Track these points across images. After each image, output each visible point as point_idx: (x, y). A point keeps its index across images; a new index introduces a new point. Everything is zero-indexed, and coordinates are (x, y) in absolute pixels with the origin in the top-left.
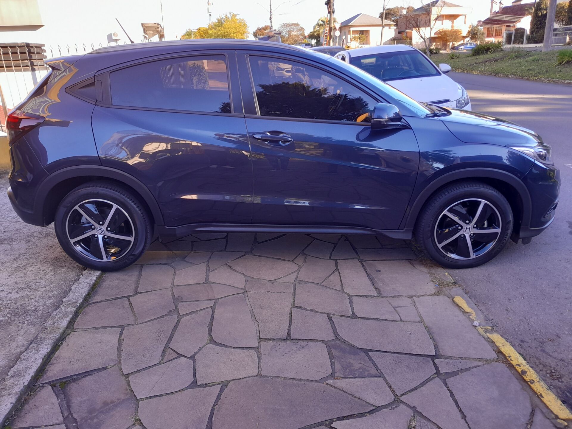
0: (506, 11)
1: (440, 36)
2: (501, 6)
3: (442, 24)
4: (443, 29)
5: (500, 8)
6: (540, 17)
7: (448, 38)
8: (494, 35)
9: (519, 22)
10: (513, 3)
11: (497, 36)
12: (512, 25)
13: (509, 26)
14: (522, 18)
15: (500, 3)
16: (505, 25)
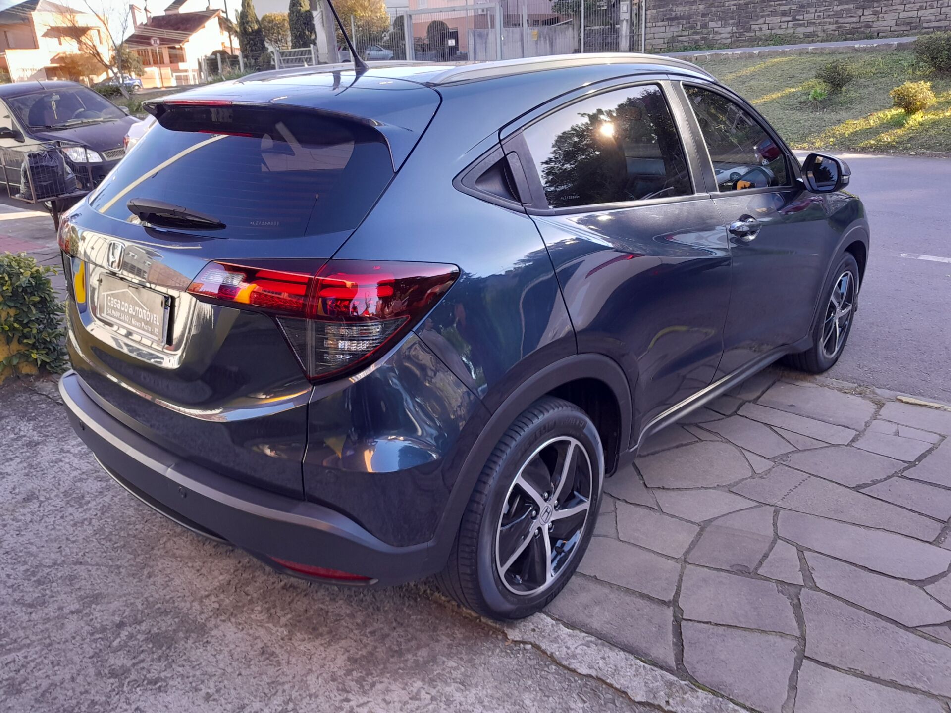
0: (157, 22)
1: (63, 65)
2: (149, 15)
3: (60, 44)
4: (65, 53)
5: (148, 19)
6: (250, 34)
7: (80, 68)
8: (152, 62)
9: (188, 41)
10: (166, 11)
11: (157, 63)
12: (177, 46)
13: (174, 48)
14: (189, 35)
15: (145, 9)
16: (166, 46)
